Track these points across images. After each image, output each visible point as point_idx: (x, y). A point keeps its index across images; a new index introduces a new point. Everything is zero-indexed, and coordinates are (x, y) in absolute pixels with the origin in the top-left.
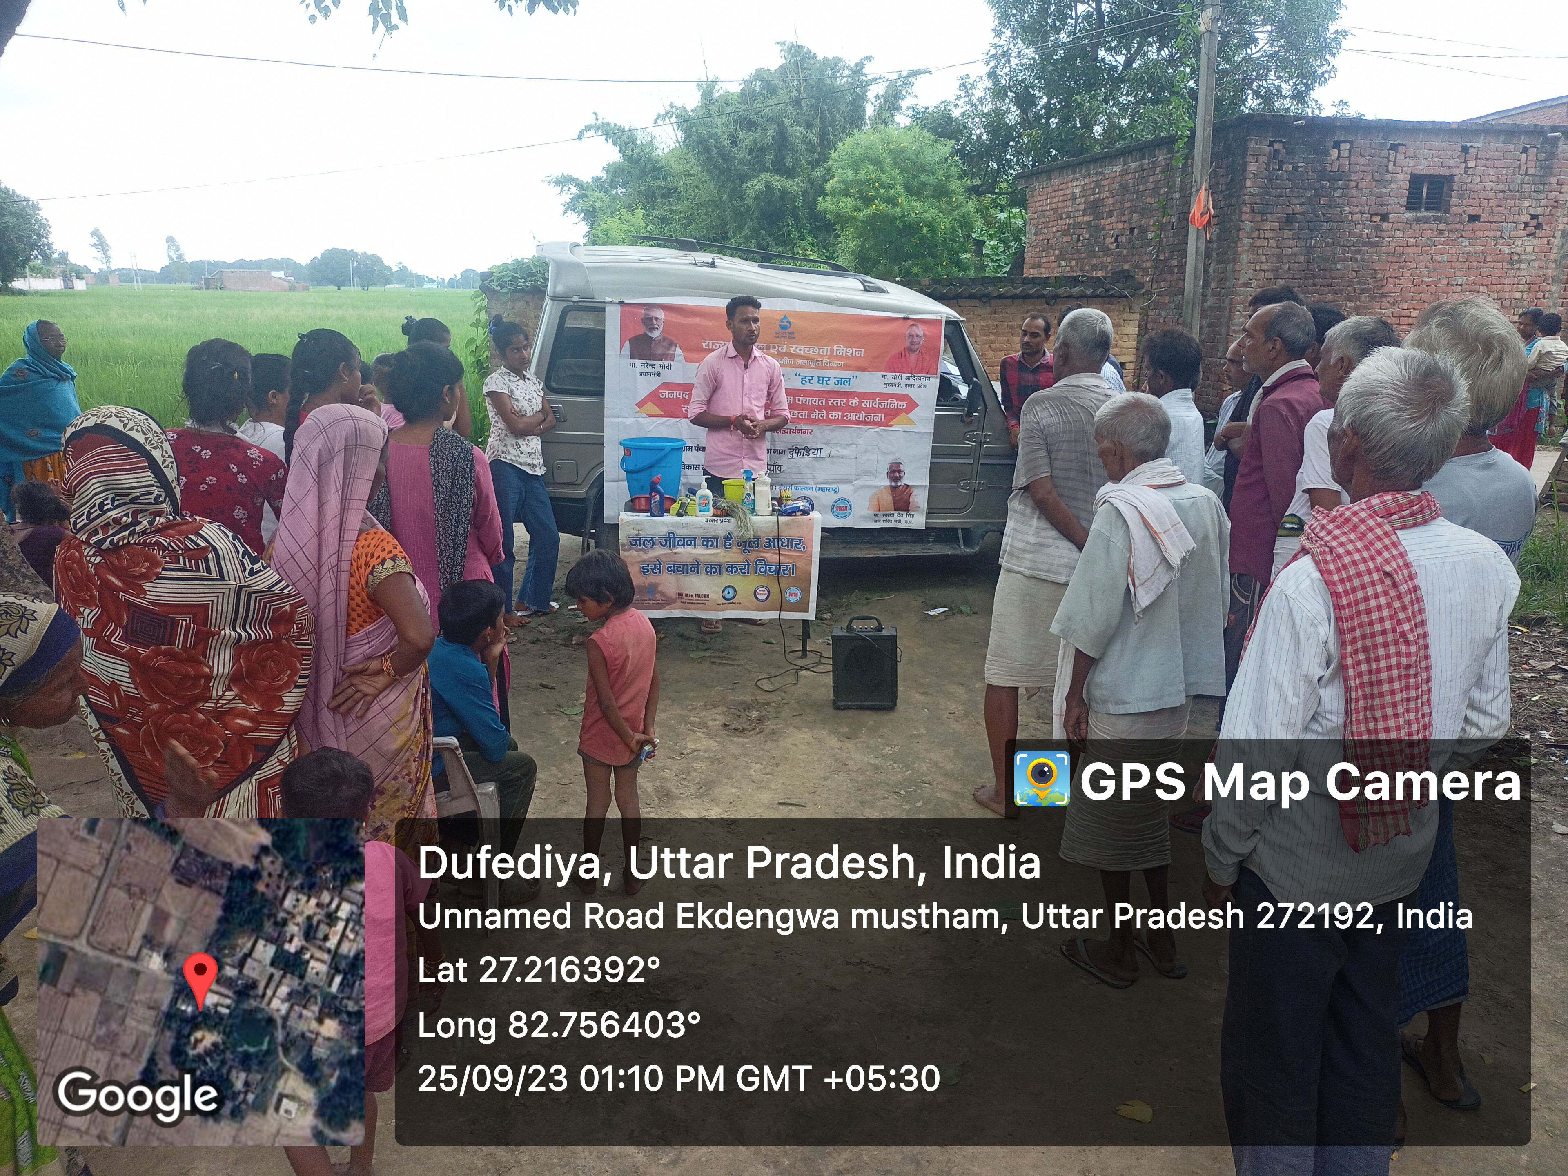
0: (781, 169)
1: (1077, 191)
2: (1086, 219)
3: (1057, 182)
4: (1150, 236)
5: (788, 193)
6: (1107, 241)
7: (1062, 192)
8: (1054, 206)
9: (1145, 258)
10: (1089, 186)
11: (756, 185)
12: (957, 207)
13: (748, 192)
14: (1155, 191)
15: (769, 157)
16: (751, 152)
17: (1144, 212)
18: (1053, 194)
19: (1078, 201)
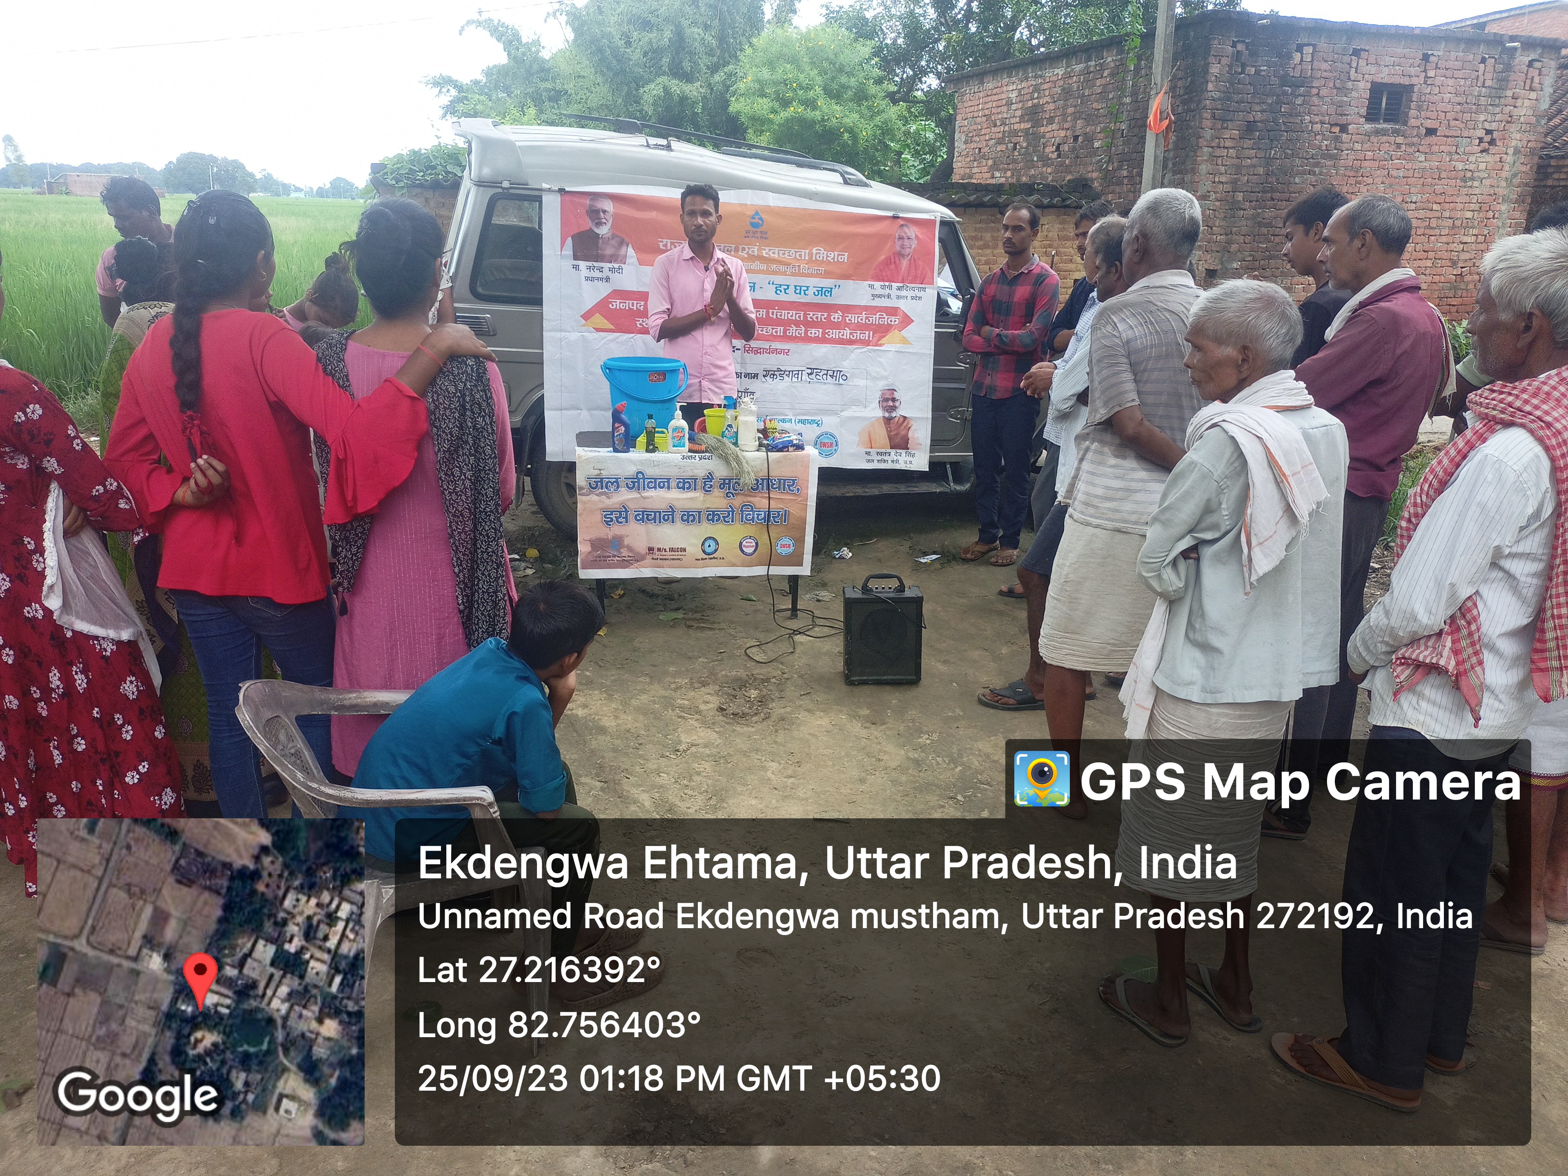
0: (678, 72)
1: (1013, 95)
2: (1024, 126)
3: (990, 85)
4: (1097, 144)
5: (687, 98)
6: (1047, 150)
7: (996, 98)
8: (987, 112)
9: (1090, 169)
10: (1026, 91)
11: (652, 91)
12: (879, 113)
13: (645, 97)
14: (1103, 95)
15: (665, 60)
16: (645, 54)
17: (1090, 119)
18: (986, 100)
19: (1014, 107)
